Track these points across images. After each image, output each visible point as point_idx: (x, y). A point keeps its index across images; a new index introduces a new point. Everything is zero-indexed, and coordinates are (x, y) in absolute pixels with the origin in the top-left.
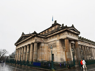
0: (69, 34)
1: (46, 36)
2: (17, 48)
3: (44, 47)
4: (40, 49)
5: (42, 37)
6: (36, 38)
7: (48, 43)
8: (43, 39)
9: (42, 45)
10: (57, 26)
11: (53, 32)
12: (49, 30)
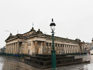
0: (38, 38)
1: (26, 37)
2: (7, 44)
3: (24, 45)
4: (22, 46)
5: (23, 39)
6: (18, 39)
7: (27, 42)
8: (23, 40)
9: (23, 43)
10: (33, 32)
11: (30, 35)
12: (29, 33)
